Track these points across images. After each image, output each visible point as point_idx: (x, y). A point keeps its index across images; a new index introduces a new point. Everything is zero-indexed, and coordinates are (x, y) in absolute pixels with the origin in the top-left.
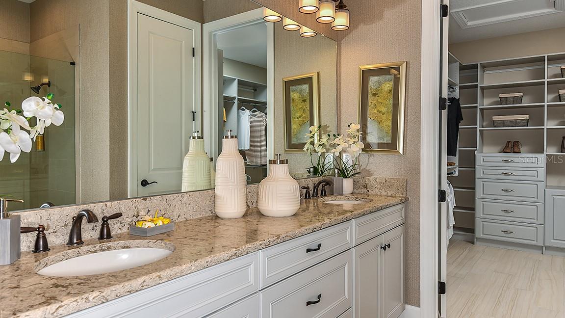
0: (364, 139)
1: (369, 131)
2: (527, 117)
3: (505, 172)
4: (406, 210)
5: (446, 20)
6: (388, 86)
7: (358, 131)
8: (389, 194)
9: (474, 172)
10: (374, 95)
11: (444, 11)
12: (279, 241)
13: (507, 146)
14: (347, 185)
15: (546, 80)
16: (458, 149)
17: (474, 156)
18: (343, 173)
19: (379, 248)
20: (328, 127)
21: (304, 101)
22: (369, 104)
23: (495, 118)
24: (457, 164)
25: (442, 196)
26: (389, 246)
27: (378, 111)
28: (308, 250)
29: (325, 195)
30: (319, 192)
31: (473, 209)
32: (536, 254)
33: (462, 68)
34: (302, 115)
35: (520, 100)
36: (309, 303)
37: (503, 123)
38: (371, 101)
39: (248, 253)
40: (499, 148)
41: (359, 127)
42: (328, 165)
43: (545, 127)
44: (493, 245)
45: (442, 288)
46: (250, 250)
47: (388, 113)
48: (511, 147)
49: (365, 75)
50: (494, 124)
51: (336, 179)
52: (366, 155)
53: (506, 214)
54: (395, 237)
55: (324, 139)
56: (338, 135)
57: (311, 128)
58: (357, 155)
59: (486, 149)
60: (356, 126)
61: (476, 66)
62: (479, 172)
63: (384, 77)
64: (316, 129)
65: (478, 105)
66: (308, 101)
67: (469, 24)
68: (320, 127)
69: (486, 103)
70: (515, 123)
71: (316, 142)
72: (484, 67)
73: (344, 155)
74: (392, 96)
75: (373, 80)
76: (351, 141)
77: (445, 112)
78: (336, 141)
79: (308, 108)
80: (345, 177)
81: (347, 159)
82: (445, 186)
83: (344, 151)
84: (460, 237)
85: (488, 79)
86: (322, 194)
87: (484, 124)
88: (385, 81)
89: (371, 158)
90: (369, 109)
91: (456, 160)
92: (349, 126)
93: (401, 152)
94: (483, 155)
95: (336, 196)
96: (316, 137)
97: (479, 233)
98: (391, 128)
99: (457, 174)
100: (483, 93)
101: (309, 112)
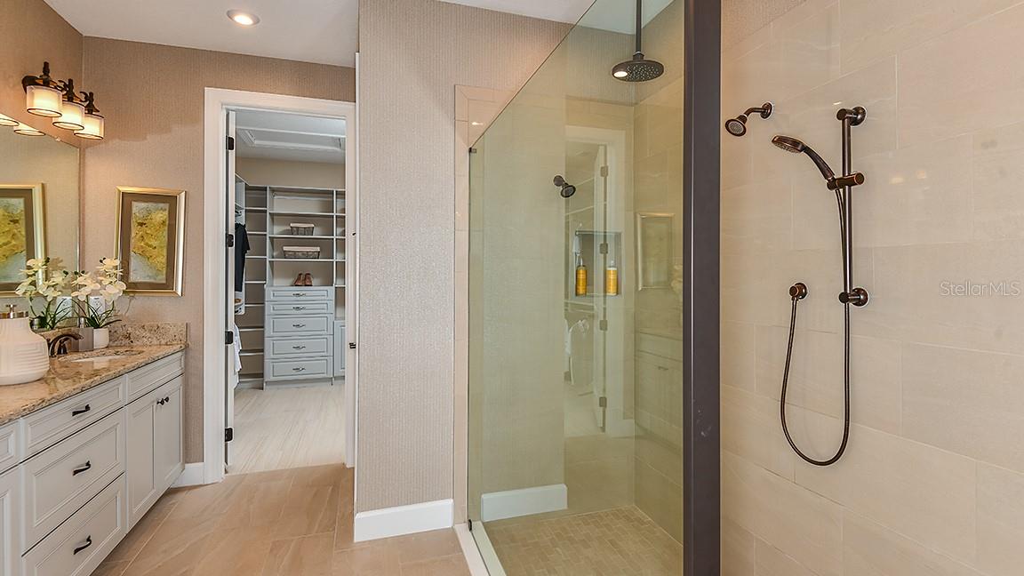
0: (124, 277)
1: (132, 268)
2: (318, 249)
3: (295, 306)
4: (186, 358)
5: (232, 153)
6: (160, 215)
7: (116, 268)
8: (163, 342)
9: (263, 308)
10: (141, 224)
11: (230, 144)
12: (44, 404)
13: (299, 279)
14: (100, 337)
15: (335, 214)
16: (244, 282)
17: (264, 290)
18: (93, 323)
19: (155, 403)
20: (62, 261)
21: (15, 222)
22: (133, 235)
23: (285, 248)
24: (243, 300)
25: (229, 338)
26: (167, 399)
27: (147, 244)
28: (75, 413)
29: (65, 352)
30: (56, 349)
31: (262, 351)
32: (326, 387)
33: (248, 188)
34: (9, 242)
35: (311, 231)
36: (76, 472)
37: (295, 255)
38: (135, 231)
39: (10, 420)
40: (291, 281)
41: (118, 262)
42: (62, 314)
43: (335, 260)
44: (284, 386)
45: (229, 435)
46: (12, 417)
47: (161, 247)
48: (303, 279)
49: (127, 199)
50: (284, 254)
51: (83, 330)
52: (127, 298)
53: (299, 351)
54: (174, 390)
55: (58, 278)
56: (83, 272)
57: (30, 263)
58: (115, 298)
59: (277, 282)
60: (112, 263)
61: (265, 189)
62: (269, 309)
63: (154, 205)
64: (40, 264)
65: (267, 233)
66: (22, 222)
67: (256, 142)
68: (47, 260)
69: (275, 230)
70: (306, 255)
71: (40, 282)
72: (273, 190)
73: (92, 298)
74: (166, 228)
75: (137, 207)
76: (106, 281)
77: (232, 250)
78: (80, 280)
79: (23, 233)
80: (97, 326)
81: (98, 305)
82: (232, 327)
83: (94, 292)
84: (246, 385)
85: (278, 205)
86: (59, 352)
87: (275, 254)
88: (157, 209)
89: (133, 301)
90: (132, 241)
91: (242, 295)
92: (101, 261)
93: (179, 293)
94: (273, 288)
95: (83, 352)
96: (41, 275)
97: (268, 377)
98: (165, 266)
99: (243, 312)
100: (273, 219)
101: (24, 239)
